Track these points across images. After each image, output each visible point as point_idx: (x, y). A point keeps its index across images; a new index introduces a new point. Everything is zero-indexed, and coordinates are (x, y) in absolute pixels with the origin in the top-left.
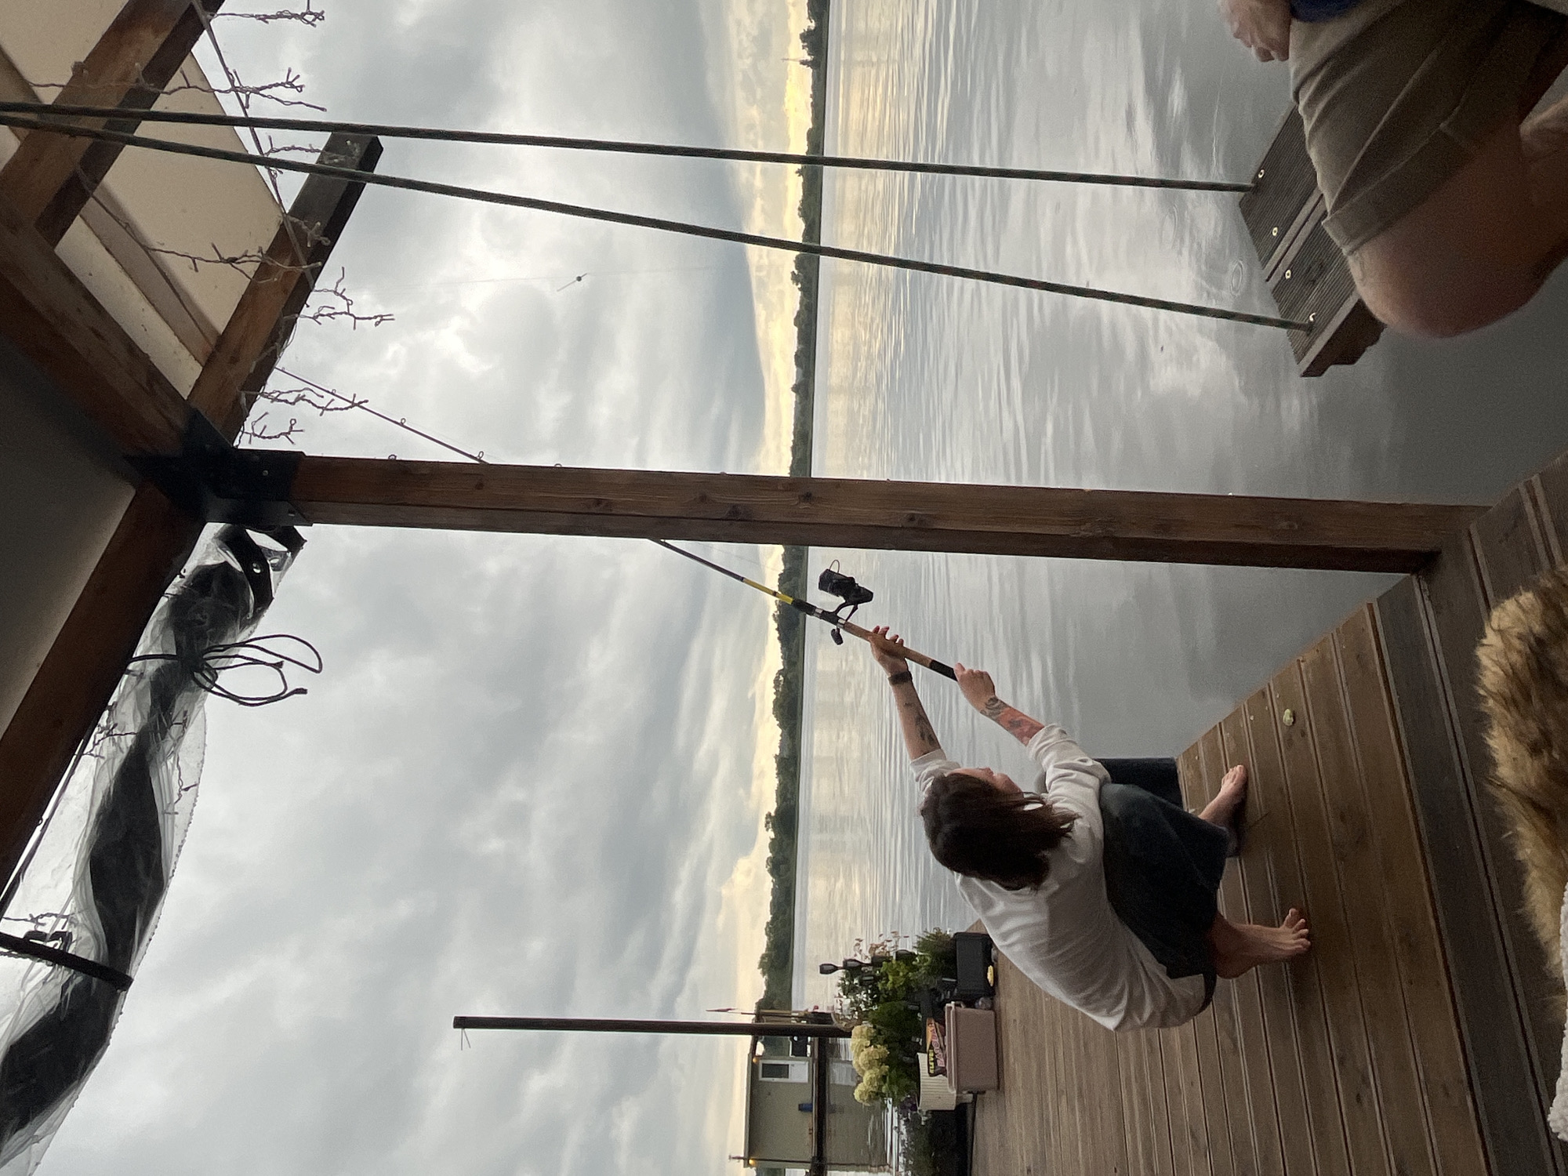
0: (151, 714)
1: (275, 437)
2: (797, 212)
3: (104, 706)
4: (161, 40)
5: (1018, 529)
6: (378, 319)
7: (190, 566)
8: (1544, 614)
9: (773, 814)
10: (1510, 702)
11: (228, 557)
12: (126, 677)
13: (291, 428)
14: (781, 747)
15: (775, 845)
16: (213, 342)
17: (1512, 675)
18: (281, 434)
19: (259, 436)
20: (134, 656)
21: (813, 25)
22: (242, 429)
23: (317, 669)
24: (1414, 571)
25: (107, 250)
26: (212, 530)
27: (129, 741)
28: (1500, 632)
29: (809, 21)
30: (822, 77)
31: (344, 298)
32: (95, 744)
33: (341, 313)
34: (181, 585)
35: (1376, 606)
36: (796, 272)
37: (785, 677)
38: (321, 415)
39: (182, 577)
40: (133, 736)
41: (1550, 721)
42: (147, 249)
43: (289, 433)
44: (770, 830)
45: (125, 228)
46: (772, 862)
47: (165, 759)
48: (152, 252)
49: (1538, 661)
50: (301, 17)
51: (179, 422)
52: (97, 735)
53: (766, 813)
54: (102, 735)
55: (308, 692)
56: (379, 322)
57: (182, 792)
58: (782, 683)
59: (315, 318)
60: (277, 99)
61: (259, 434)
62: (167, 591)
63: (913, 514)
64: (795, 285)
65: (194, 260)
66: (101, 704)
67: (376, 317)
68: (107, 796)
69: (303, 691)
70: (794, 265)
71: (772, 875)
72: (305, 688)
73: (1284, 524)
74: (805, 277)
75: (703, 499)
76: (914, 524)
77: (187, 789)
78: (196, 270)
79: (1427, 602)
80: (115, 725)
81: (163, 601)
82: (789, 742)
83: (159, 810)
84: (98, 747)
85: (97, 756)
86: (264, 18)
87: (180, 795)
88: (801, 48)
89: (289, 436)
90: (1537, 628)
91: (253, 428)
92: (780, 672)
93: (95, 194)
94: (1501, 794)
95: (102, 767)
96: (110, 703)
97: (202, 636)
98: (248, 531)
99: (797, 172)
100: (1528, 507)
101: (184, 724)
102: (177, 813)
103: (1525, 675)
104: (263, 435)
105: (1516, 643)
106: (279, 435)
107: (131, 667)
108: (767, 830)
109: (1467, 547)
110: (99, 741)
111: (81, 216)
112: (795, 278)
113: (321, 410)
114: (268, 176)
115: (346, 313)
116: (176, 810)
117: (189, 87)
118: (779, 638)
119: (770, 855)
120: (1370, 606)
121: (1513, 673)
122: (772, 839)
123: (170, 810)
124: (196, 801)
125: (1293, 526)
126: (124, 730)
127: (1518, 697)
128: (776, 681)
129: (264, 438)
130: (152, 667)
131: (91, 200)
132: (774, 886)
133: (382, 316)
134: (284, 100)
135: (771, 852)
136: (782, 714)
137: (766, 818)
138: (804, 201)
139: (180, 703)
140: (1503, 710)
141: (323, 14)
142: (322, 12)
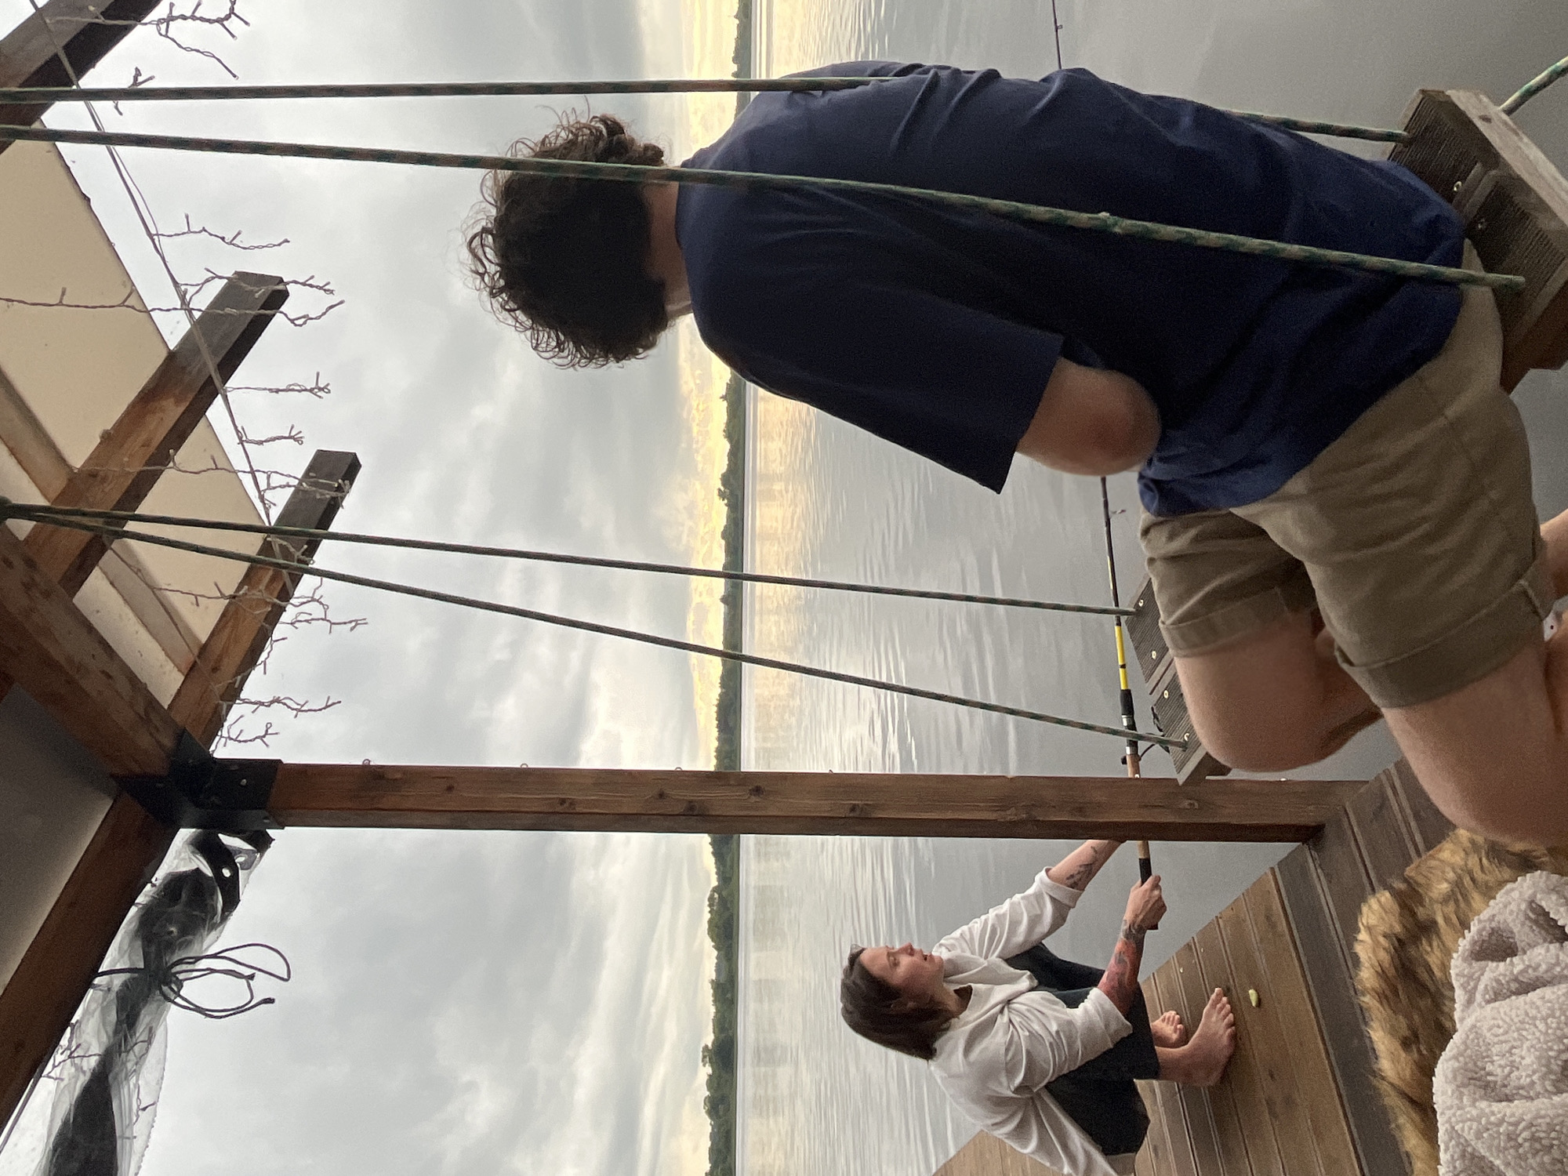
0: (116, 1032)
1: (251, 741)
2: (723, 432)
3: (66, 1023)
4: (181, 409)
5: (949, 815)
6: (353, 624)
7: (160, 875)
8: (1401, 915)
9: (710, 1045)
10: (1382, 997)
11: (199, 863)
12: (91, 991)
13: (267, 731)
14: (718, 970)
15: (711, 1083)
16: (196, 652)
17: (1382, 974)
18: (257, 738)
19: (235, 740)
20: (100, 971)
22: (219, 733)
23: (286, 977)
24: (1304, 841)
25: (112, 584)
26: (184, 834)
27: (93, 1062)
28: (1369, 929)
31: (321, 603)
32: (54, 1066)
33: (318, 619)
34: (151, 894)
35: (1277, 870)
37: (719, 894)
38: (296, 716)
39: (153, 885)
40: (97, 1057)
41: (1416, 1017)
42: (153, 588)
43: (264, 736)
44: (707, 1065)
45: (136, 574)
46: (710, 1102)
47: (127, 1078)
48: (157, 592)
49: (1401, 960)
50: (311, 390)
51: (168, 742)
52: (58, 1057)
53: (703, 1045)
54: (63, 1057)
55: (276, 1001)
56: (354, 627)
57: (140, 1112)
58: (717, 901)
59: (292, 624)
61: (234, 737)
62: (137, 901)
63: (855, 805)
64: (722, 503)
65: (196, 597)
66: (62, 1021)
67: (351, 622)
68: (65, 1123)
69: (270, 1001)
71: (711, 1117)
72: (272, 997)
73: (1186, 803)
74: (732, 493)
75: (661, 795)
76: (856, 814)
77: (144, 1109)
78: (198, 605)
79: (1319, 871)
80: (78, 1046)
81: (133, 910)
82: (724, 963)
83: (118, 1134)
84: (58, 1070)
85: (56, 1079)
86: (277, 391)
87: (138, 1116)
89: (264, 739)
90: (1398, 928)
91: (228, 732)
92: (715, 890)
93: (112, 546)
94: (1384, 1087)
95: (62, 1091)
96: (73, 1021)
97: (170, 946)
98: (220, 835)
100: (1389, 792)
101: (149, 1042)
102: (135, 1137)
103: (1391, 972)
104: (239, 739)
105: (1381, 939)
106: (254, 739)
107: (97, 981)
108: (704, 1065)
109: (1346, 825)
110: (60, 1063)
111: (101, 568)
112: (723, 498)
113: (295, 712)
114: (262, 508)
115: (322, 619)
116: (135, 1135)
117: (217, 469)
118: (713, 853)
119: (708, 1093)
120: (1272, 869)
121: (1383, 971)
122: (710, 1076)
123: (127, 1135)
124: (154, 1121)
125: (1194, 805)
126: (88, 1049)
127: (1388, 992)
128: (711, 899)
129: (240, 741)
130: (118, 981)
131: (109, 553)
132: (713, 1129)
133: (356, 621)
135: (708, 1090)
136: (718, 936)
137: (703, 1052)
138: (729, 424)
139: (144, 1019)
140: (1378, 1005)
141: (329, 387)
142: (328, 385)
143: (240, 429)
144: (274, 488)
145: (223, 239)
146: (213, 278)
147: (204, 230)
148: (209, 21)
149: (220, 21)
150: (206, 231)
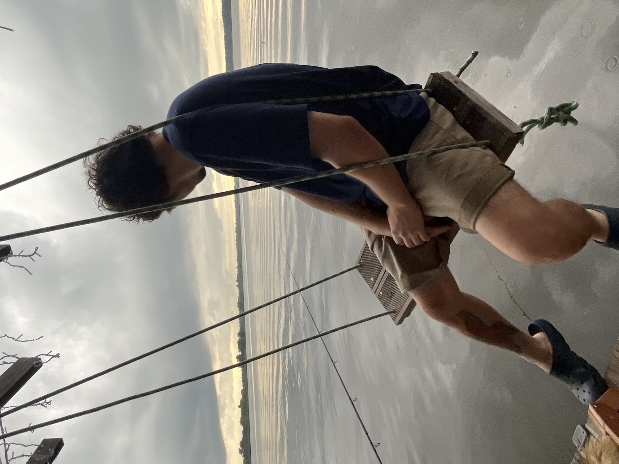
2: (239, 423)
21: (241, 353)
29: (239, 352)
30: (245, 370)
36: (241, 449)
60: (22, 445)
64: (241, 455)
70: (240, 445)
74: (245, 450)
88: (237, 361)
99: (238, 407)
112: (241, 452)
134: (25, 445)
138: (242, 418)
141: (51, 402)
142: (51, 401)
143: (4, 428)
144: (15, 458)
145: (13, 338)
146: (6, 357)
147: (6, 335)
148: (26, 256)
149: (30, 256)
150: (7, 336)
